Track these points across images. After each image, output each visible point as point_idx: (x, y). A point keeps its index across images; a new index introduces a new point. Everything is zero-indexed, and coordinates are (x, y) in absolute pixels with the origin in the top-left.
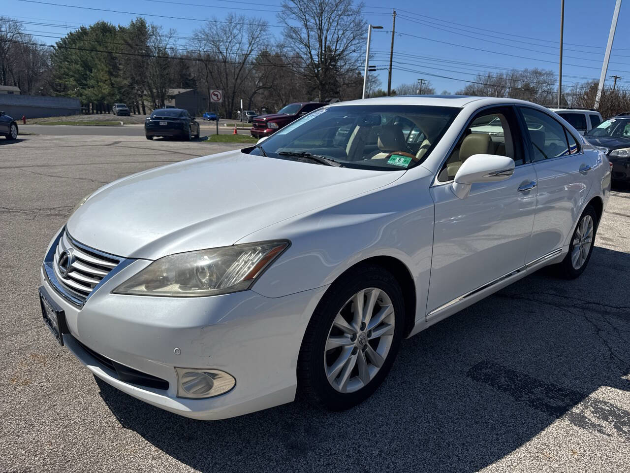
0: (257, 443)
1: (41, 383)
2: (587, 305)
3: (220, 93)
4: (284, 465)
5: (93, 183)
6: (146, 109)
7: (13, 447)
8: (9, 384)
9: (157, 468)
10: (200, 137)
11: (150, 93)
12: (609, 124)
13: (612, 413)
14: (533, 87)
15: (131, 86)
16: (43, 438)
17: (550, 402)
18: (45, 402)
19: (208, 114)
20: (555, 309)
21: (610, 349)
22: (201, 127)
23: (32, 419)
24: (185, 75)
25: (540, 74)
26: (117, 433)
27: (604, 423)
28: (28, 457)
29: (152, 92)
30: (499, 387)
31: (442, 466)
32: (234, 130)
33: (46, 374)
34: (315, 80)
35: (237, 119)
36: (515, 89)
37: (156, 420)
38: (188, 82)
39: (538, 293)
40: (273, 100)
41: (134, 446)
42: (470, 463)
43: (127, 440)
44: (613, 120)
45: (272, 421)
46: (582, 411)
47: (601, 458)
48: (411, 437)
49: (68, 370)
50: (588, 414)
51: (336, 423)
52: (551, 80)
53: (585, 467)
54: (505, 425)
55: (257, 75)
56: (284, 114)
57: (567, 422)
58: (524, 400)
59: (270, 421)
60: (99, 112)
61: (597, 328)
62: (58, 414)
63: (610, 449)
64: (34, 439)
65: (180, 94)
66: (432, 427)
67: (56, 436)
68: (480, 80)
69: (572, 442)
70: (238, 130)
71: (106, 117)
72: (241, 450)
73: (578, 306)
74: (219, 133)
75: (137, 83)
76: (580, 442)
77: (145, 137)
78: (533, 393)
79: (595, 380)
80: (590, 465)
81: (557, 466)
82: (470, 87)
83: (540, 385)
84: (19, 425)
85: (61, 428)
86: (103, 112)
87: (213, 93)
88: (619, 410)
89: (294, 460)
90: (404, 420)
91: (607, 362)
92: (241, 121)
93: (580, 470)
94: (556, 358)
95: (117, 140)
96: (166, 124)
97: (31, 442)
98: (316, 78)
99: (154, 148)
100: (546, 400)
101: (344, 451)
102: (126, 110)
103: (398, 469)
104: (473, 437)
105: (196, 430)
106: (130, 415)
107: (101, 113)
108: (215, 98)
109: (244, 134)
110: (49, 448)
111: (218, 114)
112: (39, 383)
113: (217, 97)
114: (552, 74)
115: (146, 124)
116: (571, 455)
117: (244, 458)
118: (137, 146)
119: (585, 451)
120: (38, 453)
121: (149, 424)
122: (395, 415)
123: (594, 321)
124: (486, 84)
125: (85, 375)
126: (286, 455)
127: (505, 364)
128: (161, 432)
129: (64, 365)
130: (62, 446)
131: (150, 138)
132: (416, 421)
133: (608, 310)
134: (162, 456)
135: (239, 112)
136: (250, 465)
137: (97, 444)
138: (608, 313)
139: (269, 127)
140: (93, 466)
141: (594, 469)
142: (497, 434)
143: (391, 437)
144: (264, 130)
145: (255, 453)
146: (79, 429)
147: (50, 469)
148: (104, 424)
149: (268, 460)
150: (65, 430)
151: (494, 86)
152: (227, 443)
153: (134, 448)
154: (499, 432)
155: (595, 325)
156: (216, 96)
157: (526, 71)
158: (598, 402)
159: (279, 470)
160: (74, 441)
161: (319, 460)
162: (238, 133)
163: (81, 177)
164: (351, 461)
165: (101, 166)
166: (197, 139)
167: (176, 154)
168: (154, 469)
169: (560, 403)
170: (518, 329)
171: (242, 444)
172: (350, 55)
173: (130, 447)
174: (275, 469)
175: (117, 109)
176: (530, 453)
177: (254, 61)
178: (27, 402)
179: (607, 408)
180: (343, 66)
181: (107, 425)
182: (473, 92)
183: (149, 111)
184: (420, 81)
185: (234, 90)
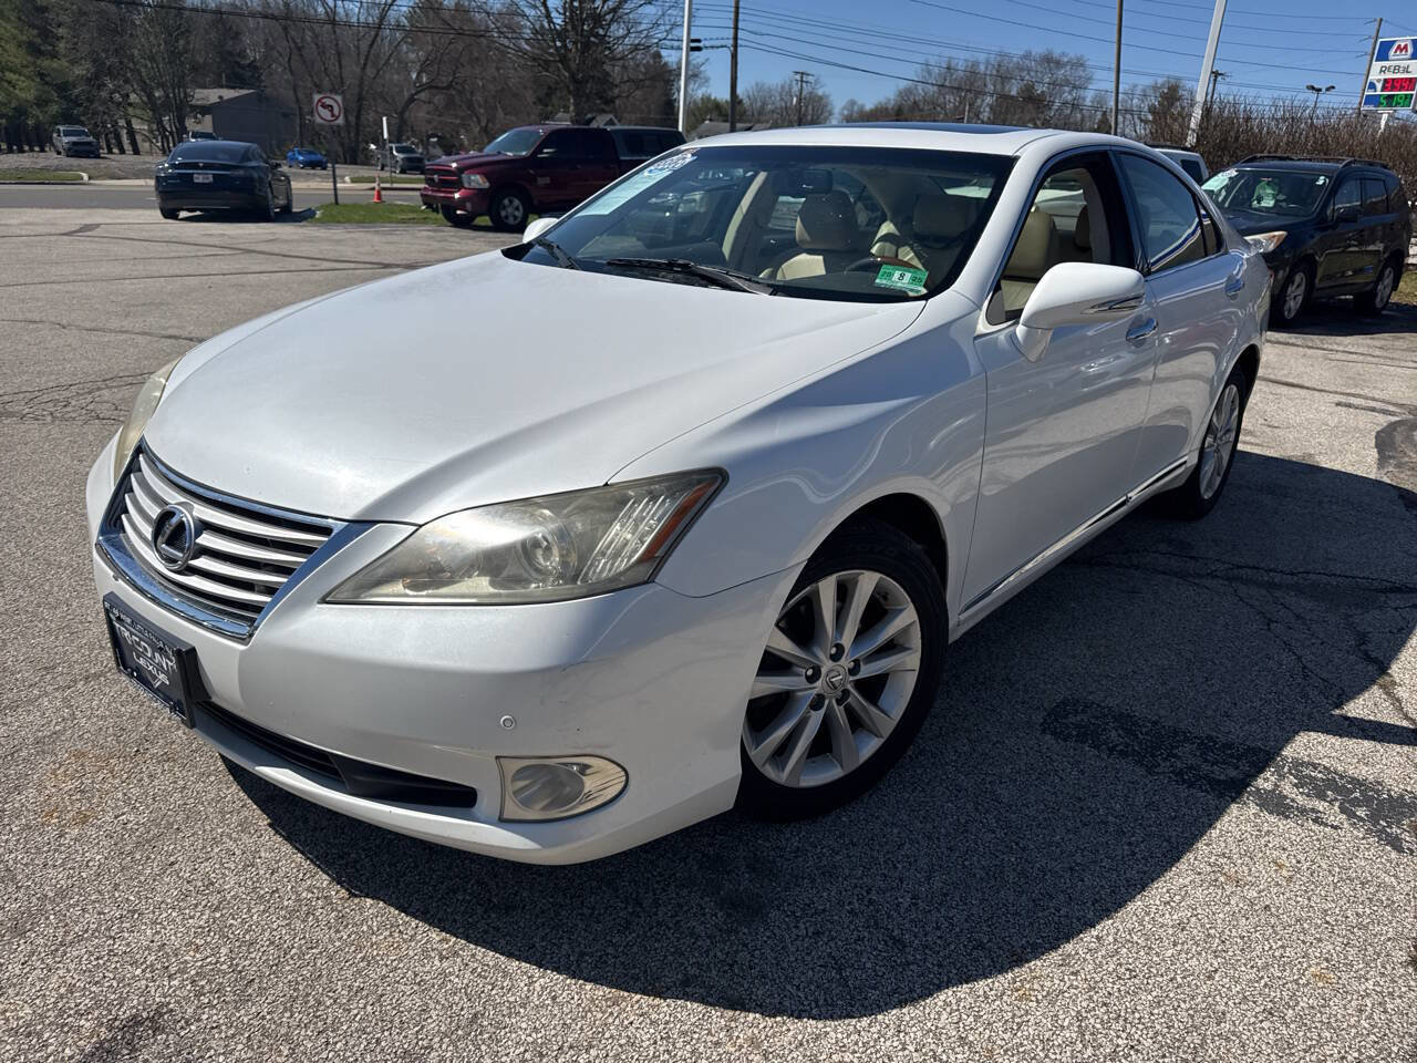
0: (656, 903)
1: (119, 816)
2: (1235, 571)
3: (336, 101)
4: (728, 943)
5: (66, 331)
6: (139, 138)
7: (109, 964)
8: (43, 824)
9: (457, 976)
10: (294, 210)
11: (145, 99)
12: (1224, 180)
13: (1331, 784)
14: (1043, 92)
15: (94, 81)
16: (173, 937)
17: (1213, 772)
18: (148, 858)
19: (300, 153)
20: (1178, 584)
21: (1299, 658)
22: (294, 185)
23: (132, 898)
24: (230, 54)
25: (1059, 64)
26: (340, 911)
27: (1321, 805)
28: (155, 981)
29: (150, 96)
30: (1111, 750)
31: (1040, 915)
32: (375, 193)
33: (125, 794)
34: (559, 69)
35: (373, 165)
36: (1004, 97)
37: (419, 875)
38: (241, 71)
39: (1138, 552)
40: (456, 117)
41: (391, 935)
42: (1093, 904)
43: (370, 923)
44: (1233, 172)
45: (674, 855)
46: (1276, 784)
47: (1330, 871)
48: (966, 863)
49: (175, 782)
50: (1288, 788)
51: (809, 848)
52: (1080, 77)
53: (1306, 892)
54: (1140, 824)
55: (412, 56)
56: (499, 153)
57: (1253, 809)
58: (1164, 773)
59: (670, 855)
60: (15, 147)
61: (1265, 617)
62: (188, 882)
63: (1343, 854)
64: (152, 942)
65: (222, 102)
66: (1003, 841)
67: (201, 931)
68: (930, 74)
69: (1270, 845)
70: (383, 193)
71: (39, 160)
72: (629, 923)
73: (1218, 573)
74: (340, 201)
75: (110, 72)
76: (1287, 845)
77: (158, 212)
78: (1175, 756)
79: (1287, 723)
80: (1313, 887)
81: (1255, 895)
82: (908, 92)
83: (1187, 740)
84: (104, 914)
85: (207, 912)
86: (26, 148)
87: (319, 101)
88: (1342, 777)
89: (746, 931)
90: (943, 830)
91: (1299, 684)
92: (382, 169)
93: (1299, 899)
94: (1203, 683)
95: (88, 221)
96: (211, 179)
97: (148, 948)
98: (560, 65)
99: (187, 240)
100: (1205, 767)
101: (841, 904)
102: (89, 143)
103: (957, 929)
104: (1086, 853)
105: (516, 888)
106: (357, 871)
107: (21, 151)
108: (326, 114)
109: (399, 203)
110: (194, 957)
111: (324, 153)
112: (116, 817)
113: (332, 111)
114: (1082, 65)
115: (158, 179)
116: (1276, 871)
117: (638, 936)
118: (145, 235)
119: (1299, 862)
120: (173, 970)
121: (407, 886)
122: (921, 822)
123: (1257, 603)
124: (943, 86)
125: (220, 790)
126: (725, 923)
127: (1110, 702)
128: (440, 899)
129: (159, 771)
130: (224, 951)
131: (171, 214)
132: (967, 831)
133: (1276, 580)
134: (461, 949)
135: (373, 147)
136: (656, 950)
137: (304, 937)
138: (1279, 586)
139: (466, 185)
140: (313, 987)
141: (1323, 893)
142: (1130, 844)
143: (925, 866)
144: (453, 192)
145: (659, 924)
146: (249, 911)
147: (215, 1002)
148: (304, 895)
149: (691, 935)
150: (218, 915)
151: (959, 89)
152: (593, 909)
153: (390, 939)
154: (1133, 839)
155: (1260, 613)
156: (328, 110)
157: (1027, 56)
158: (1302, 764)
159: (719, 954)
160: (247, 937)
161: (796, 927)
162: (384, 198)
163: (29, 316)
164: (861, 921)
165: (70, 287)
166: (286, 215)
167: (247, 256)
168: (452, 978)
169: (1233, 773)
170: (1116, 628)
171: (626, 908)
172: (640, 10)
173: (382, 937)
174: (711, 954)
175: (66, 140)
176: (1199, 874)
177: (404, 21)
178: (102, 861)
179: (1320, 775)
180: (624, 37)
181: (310, 895)
182: (915, 102)
183: (147, 145)
184: (798, 77)
185: (360, 94)
